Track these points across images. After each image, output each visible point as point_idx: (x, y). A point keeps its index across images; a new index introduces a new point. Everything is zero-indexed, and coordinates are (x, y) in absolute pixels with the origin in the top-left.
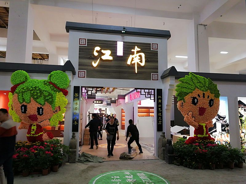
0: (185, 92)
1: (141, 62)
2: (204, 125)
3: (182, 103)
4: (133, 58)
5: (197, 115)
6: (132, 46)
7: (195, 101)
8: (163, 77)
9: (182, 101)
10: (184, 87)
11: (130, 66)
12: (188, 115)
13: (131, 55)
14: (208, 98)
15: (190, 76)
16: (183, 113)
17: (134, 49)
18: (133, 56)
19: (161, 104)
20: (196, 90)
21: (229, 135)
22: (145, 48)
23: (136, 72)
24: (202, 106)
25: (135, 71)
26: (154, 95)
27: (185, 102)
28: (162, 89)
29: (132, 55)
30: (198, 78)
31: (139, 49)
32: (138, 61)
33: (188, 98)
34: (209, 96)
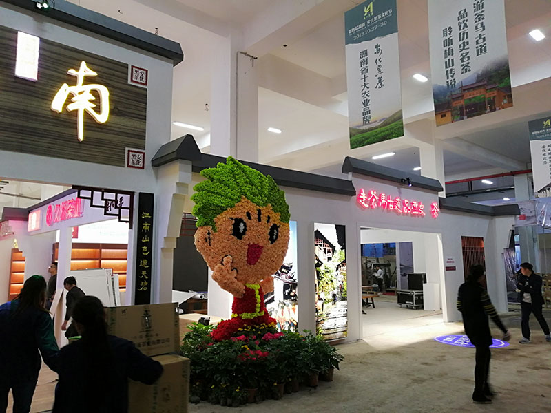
0: (217, 206)
1: (98, 109)
2: (256, 287)
3: (209, 234)
4: (71, 96)
5: (242, 264)
6: (70, 57)
7: (239, 229)
8: (160, 162)
9: (210, 227)
10: (214, 193)
11: (62, 116)
12: (222, 264)
13: (65, 86)
14: (268, 221)
15: (229, 166)
16: (210, 258)
17: (77, 69)
18: (73, 89)
19: (149, 234)
20: (243, 201)
21: (297, 306)
22: (109, 73)
23: (81, 137)
24: (254, 240)
25: (77, 135)
26: (131, 209)
27: (215, 231)
28: (153, 195)
29: (70, 85)
30: (248, 173)
31: (94, 74)
32: (90, 107)
33: (224, 221)
34: (269, 217)
